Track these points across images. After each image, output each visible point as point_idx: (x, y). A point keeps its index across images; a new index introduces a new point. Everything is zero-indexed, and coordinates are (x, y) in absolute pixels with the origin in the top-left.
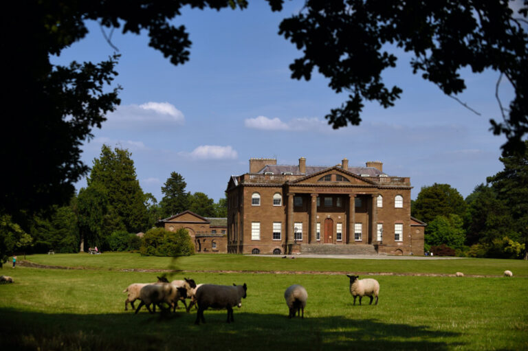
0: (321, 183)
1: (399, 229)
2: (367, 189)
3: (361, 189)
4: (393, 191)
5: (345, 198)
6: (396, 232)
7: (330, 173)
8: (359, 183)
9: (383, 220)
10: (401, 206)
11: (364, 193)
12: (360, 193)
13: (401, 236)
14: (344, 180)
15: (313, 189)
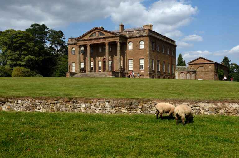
0: (91, 38)
1: (142, 62)
2: (113, 39)
3: (111, 39)
4: (138, 39)
5: (103, 45)
6: (141, 64)
7: (95, 31)
8: (109, 35)
9: (132, 57)
10: (143, 47)
11: (112, 41)
12: (110, 41)
13: (144, 66)
14: (103, 35)
15: (87, 42)
